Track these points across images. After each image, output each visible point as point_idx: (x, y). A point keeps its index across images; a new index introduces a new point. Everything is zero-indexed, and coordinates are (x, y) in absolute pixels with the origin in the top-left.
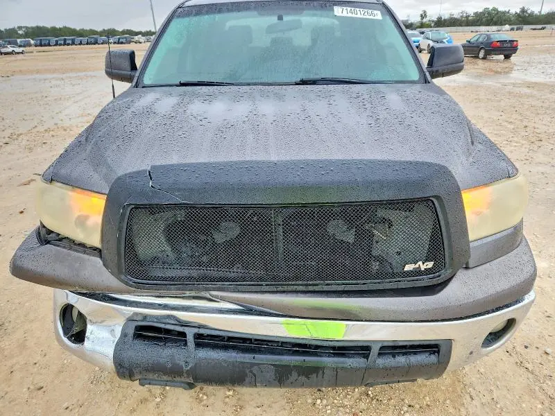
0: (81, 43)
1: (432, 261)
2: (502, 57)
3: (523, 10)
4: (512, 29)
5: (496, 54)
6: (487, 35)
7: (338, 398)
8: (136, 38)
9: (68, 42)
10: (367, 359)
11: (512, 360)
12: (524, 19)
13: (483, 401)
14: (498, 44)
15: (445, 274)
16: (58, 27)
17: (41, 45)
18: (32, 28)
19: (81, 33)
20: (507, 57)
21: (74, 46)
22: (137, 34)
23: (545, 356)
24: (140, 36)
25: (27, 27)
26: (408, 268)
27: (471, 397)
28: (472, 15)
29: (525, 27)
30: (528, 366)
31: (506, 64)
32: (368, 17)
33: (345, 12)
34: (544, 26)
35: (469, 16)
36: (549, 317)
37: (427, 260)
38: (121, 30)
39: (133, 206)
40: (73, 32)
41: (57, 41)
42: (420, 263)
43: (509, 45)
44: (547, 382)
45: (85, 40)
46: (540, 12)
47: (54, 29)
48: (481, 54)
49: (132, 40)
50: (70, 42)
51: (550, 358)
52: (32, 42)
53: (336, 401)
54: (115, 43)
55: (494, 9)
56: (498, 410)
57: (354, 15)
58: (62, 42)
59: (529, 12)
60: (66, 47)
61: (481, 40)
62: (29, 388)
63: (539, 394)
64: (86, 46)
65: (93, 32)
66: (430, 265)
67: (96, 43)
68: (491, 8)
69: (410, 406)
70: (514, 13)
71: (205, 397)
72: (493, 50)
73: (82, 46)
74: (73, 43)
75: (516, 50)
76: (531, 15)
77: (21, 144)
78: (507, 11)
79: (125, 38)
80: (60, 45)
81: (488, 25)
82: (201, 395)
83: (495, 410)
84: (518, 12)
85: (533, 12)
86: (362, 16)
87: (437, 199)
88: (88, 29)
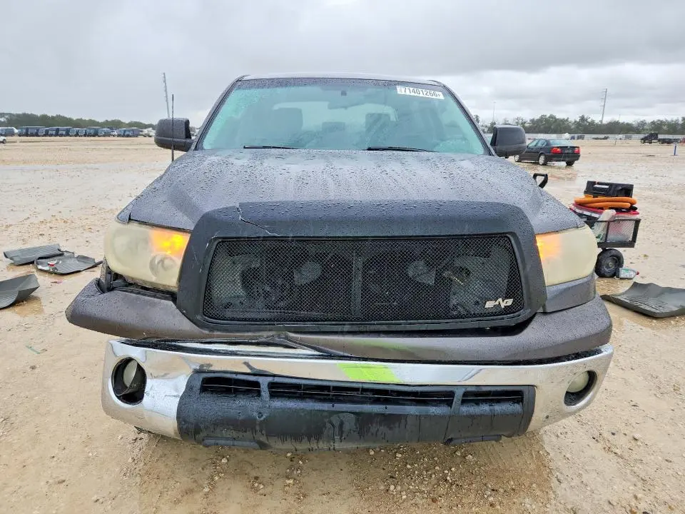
0: (77, 135)
1: (511, 298)
2: (563, 164)
3: (583, 119)
4: (573, 138)
5: (557, 161)
6: (546, 141)
7: (413, 484)
8: (146, 131)
9: (60, 132)
10: (451, 407)
11: (600, 446)
12: (585, 128)
13: (572, 484)
14: (559, 150)
15: (524, 314)
16: (50, 115)
17: (27, 135)
18: (18, 116)
19: (79, 123)
20: (570, 164)
21: (68, 138)
22: (146, 126)
23: (633, 442)
24: (151, 129)
25: (10, 114)
26: (489, 304)
27: (559, 481)
28: (529, 121)
29: (587, 136)
30: (617, 451)
31: (569, 171)
32: (430, 96)
33: (407, 91)
34: (606, 135)
35: (525, 123)
36: (634, 406)
37: (506, 298)
38: (127, 122)
39: (220, 240)
40: (68, 122)
41: (47, 131)
42: (500, 300)
43: (570, 151)
44: (638, 465)
45: (83, 131)
46: (601, 121)
47: (44, 118)
48: (542, 160)
49: (141, 133)
50: (64, 133)
51: (639, 443)
52: (16, 131)
53: (411, 487)
54: (119, 136)
55: (552, 117)
56: (588, 493)
57: (416, 95)
58: (54, 132)
59: (589, 120)
60: (58, 138)
61: (539, 145)
62: (47, 482)
63: (630, 476)
64: (83, 138)
65: (92, 123)
66: (510, 302)
67: (96, 134)
68: (548, 115)
69: (493, 490)
70: (573, 121)
71: (262, 486)
72: (554, 157)
73: (78, 138)
74: (67, 134)
75: (579, 156)
76: (592, 123)
77: (12, 235)
78: (566, 118)
79: (133, 130)
80: (51, 135)
81: (546, 132)
82: (256, 485)
83: (586, 492)
84: (578, 120)
85: (593, 121)
86: (425, 96)
87: (512, 236)
88: (87, 119)
